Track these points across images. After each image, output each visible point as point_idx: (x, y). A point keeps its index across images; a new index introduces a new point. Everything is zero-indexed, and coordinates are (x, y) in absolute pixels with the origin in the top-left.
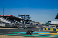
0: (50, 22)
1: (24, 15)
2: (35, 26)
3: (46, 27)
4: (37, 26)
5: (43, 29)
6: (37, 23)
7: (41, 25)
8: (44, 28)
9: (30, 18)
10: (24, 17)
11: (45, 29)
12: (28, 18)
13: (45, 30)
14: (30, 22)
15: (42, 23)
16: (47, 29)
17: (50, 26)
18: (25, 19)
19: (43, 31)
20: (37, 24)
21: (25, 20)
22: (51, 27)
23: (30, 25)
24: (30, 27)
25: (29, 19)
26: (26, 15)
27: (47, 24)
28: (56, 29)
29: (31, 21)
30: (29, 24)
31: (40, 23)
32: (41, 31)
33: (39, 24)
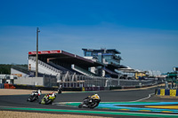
1: (102, 51)
2: (134, 83)
3: (169, 86)
4: (143, 83)
6: (141, 75)
7: (154, 81)
8: (163, 91)
9: (119, 59)
10: (102, 56)
11: (167, 93)
12: (114, 58)
13: (168, 97)
14: (120, 72)
15: (157, 74)
16: (173, 92)
18: (104, 62)
19: (161, 99)
20: (141, 78)
21: (103, 66)
23: (119, 80)
25: (117, 63)
26: (108, 51)
27: (171, 77)
29: (122, 67)
30: (117, 77)
31: (151, 74)
32: (152, 99)
33: (147, 76)
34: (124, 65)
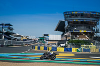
0: (47, 35)
1: (2, 24)
2: (20, 43)
3: (40, 44)
4: (25, 43)
5: (34, 48)
6: (24, 38)
7: (31, 42)
9: (12, 29)
10: (3, 28)
11: (39, 48)
12: (9, 28)
14: (13, 36)
15: (34, 38)
16: (42, 48)
17: (48, 42)
18: (4, 31)
19: (35, 52)
20: (24, 40)
21: (3, 33)
22: (48, 44)
23: (12, 41)
24: (13, 45)
25: (11, 32)
26: (6, 25)
27: (41, 39)
28: (58, 48)
29: (14, 34)
30: (11, 39)
31: (30, 38)
33: (28, 39)
34: (15, 33)
